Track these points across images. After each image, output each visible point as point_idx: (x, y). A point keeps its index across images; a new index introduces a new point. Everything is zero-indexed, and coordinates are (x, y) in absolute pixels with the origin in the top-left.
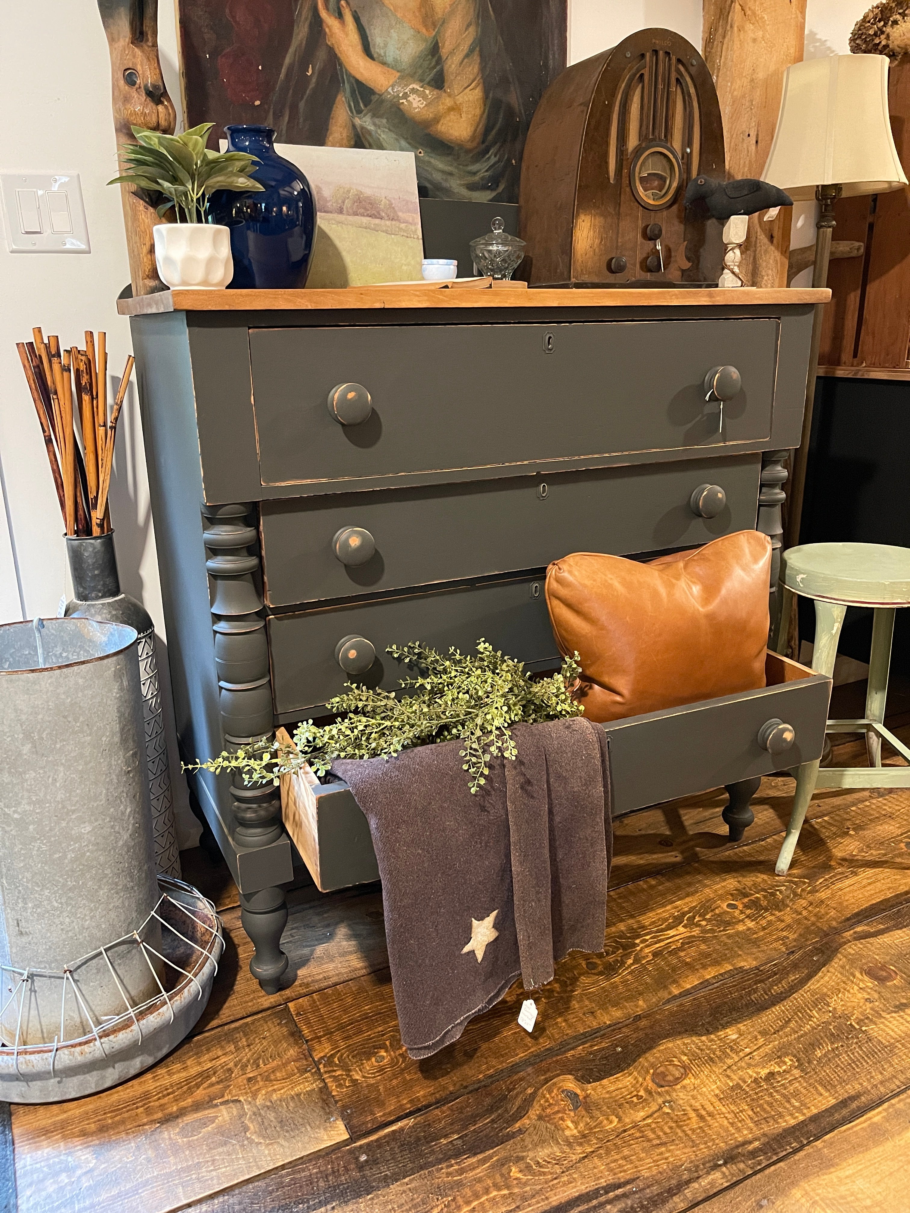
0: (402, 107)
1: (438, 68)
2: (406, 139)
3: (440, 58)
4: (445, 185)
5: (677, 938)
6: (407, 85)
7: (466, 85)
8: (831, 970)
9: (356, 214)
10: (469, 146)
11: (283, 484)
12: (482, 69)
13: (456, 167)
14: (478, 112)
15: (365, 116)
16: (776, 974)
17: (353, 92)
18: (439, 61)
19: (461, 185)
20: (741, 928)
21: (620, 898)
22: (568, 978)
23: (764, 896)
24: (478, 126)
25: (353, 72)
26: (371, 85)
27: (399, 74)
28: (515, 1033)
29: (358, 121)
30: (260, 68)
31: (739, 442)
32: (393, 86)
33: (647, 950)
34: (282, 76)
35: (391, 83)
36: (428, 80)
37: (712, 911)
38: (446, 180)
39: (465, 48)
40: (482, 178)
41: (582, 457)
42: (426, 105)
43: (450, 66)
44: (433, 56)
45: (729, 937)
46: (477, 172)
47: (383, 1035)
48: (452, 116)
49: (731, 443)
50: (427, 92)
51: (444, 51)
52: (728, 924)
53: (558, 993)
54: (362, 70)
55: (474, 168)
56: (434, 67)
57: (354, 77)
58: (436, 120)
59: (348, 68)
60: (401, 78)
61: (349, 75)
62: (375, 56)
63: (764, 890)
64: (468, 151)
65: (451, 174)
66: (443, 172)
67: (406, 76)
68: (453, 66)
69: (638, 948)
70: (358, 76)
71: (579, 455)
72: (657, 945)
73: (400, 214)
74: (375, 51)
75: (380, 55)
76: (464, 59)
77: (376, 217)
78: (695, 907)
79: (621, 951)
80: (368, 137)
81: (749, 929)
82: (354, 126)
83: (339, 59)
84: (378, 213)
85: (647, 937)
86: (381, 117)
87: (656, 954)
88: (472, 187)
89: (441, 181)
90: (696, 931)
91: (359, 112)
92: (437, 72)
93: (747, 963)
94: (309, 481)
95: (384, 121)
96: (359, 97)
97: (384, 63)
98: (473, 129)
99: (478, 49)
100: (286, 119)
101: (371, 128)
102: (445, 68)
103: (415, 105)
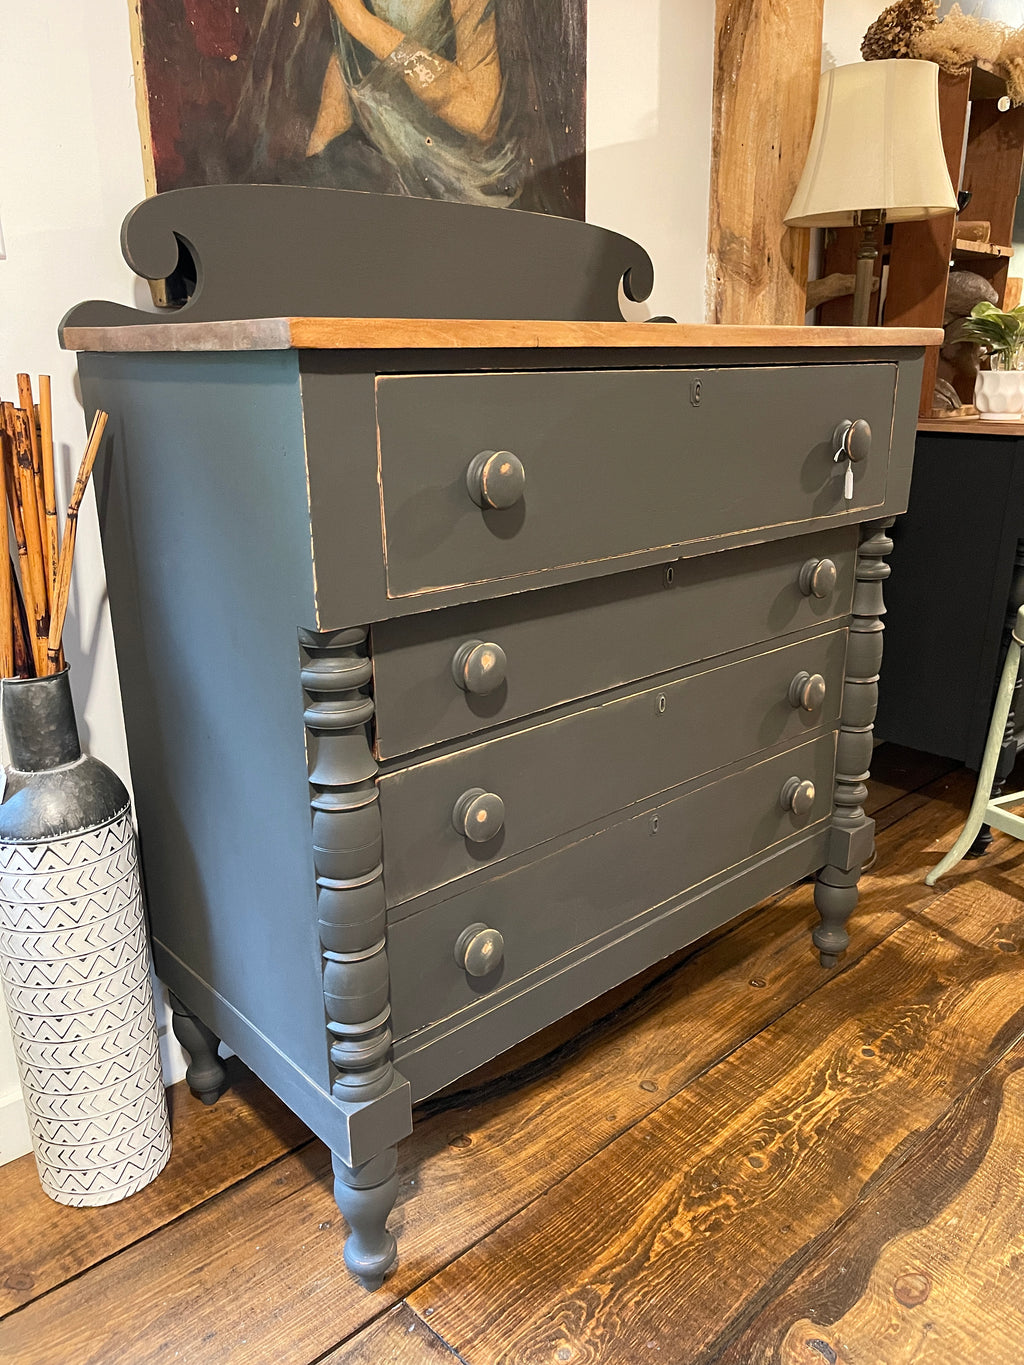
0: (407, 79)
1: (449, 33)
2: (412, 122)
3: (451, 20)
4: (457, 184)
5: (831, 1105)
6: (413, 52)
7: (480, 58)
8: (1007, 1113)
10: (484, 137)
12: (499, 40)
13: (470, 164)
14: (493, 95)
15: (363, 87)
16: (957, 1131)
17: (349, 54)
18: (451, 24)
19: (477, 187)
20: (890, 1078)
21: (743, 1063)
22: (738, 1185)
23: (894, 1033)
24: (493, 112)
25: (350, 29)
26: (371, 47)
27: (403, 36)
28: (713, 1276)
29: (355, 94)
30: (237, 10)
31: (859, 509)
32: (396, 51)
33: (807, 1128)
34: (264, 24)
35: (394, 48)
36: (438, 47)
37: (850, 1062)
38: (458, 179)
39: (480, 9)
40: (498, 179)
42: (435, 80)
43: (463, 32)
44: (443, 16)
45: (885, 1093)
46: (494, 171)
47: (552, 1318)
48: (464, 97)
50: (437, 62)
51: (457, 12)
52: (875, 1076)
53: (736, 1208)
54: (359, 26)
55: (488, 165)
56: (445, 32)
57: (350, 35)
58: (446, 100)
59: (342, 20)
60: (407, 41)
61: (345, 32)
62: (376, 9)
63: (891, 1026)
64: (482, 144)
65: (463, 171)
66: (456, 169)
67: (411, 40)
68: (466, 32)
69: (796, 1127)
70: (356, 35)
72: (814, 1119)
75: (382, 9)
76: (478, 24)
78: (829, 1061)
79: (778, 1135)
80: (367, 115)
81: (900, 1079)
82: (351, 99)
83: (332, 8)
85: (799, 1111)
86: (384, 91)
87: (820, 1131)
88: (487, 190)
89: (453, 180)
90: (847, 1093)
91: (357, 81)
92: (448, 38)
93: (921, 1124)
95: (387, 96)
96: (356, 61)
97: (386, 20)
98: (487, 114)
99: (493, 13)
100: (270, 81)
101: (371, 104)
102: (458, 33)
103: (422, 78)
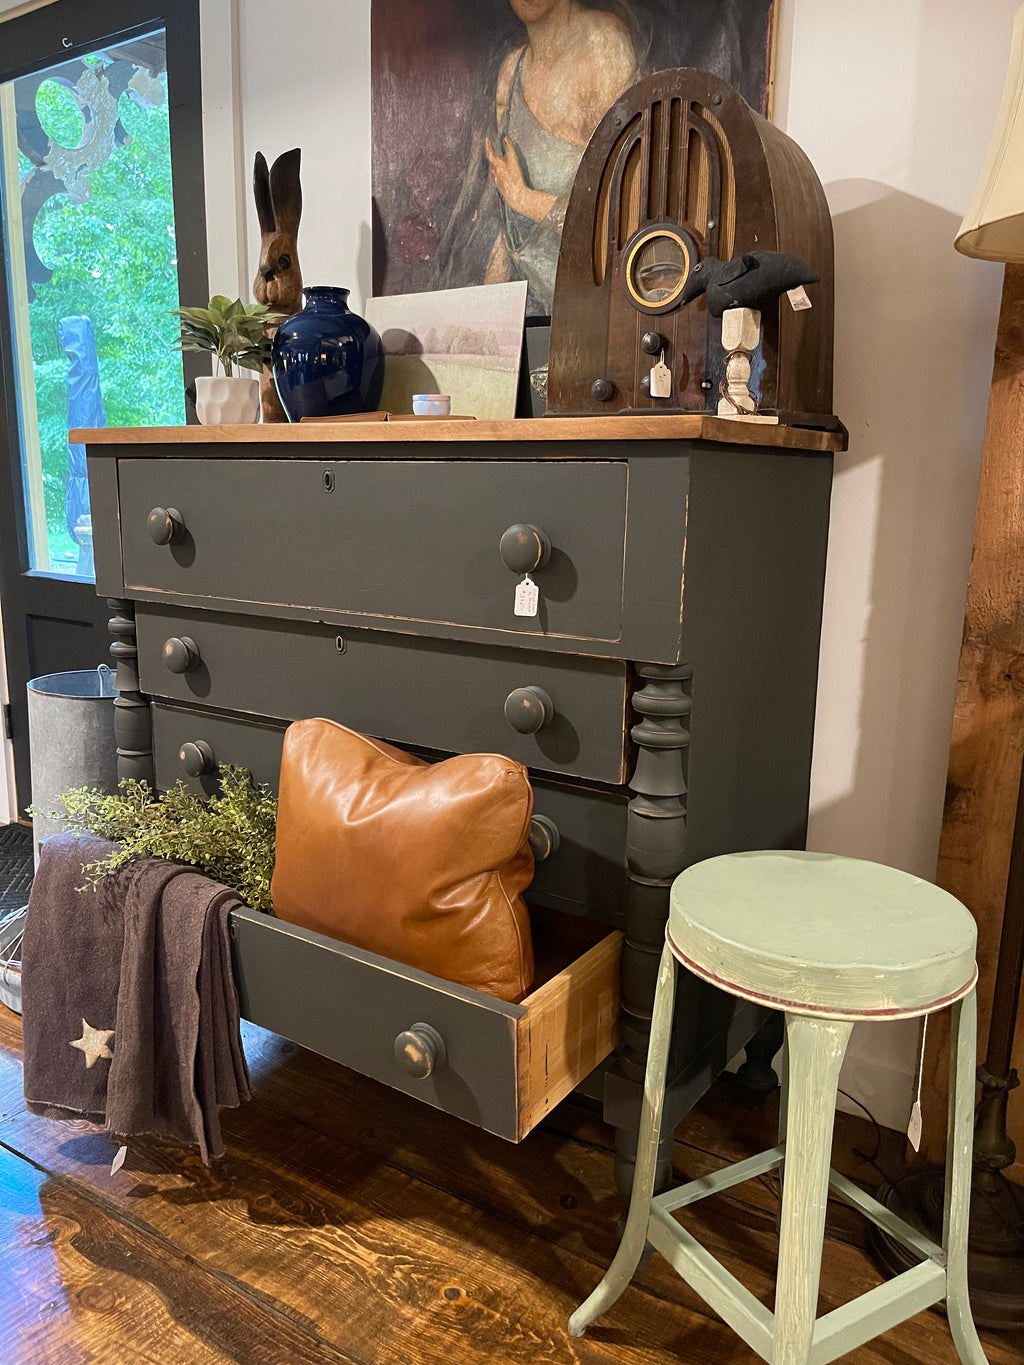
0: (559, 231)
5: (352, 1257)
6: (565, 207)
9: (461, 353)
11: (137, 588)
15: (523, 248)
17: (513, 227)
20: (407, 1312)
23: (499, 1323)
25: (514, 207)
26: (531, 216)
27: (557, 197)
29: (516, 256)
31: (568, 637)
32: (551, 212)
33: (313, 1238)
34: (450, 225)
35: (549, 209)
37: (432, 1278)
41: (365, 614)
45: (380, 1305)
49: (555, 635)
52: (409, 1298)
54: (522, 203)
57: (515, 212)
60: (559, 201)
61: (511, 211)
62: (534, 184)
69: (314, 1230)
70: (519, 211)
71: (362, 612)
72: (328, 1244)
73: (501, 347)
74: (536, 179)
75: (538, 183)
77: (478, 354)
78: (430, 1260)
80: (525, 270)
81: (408, 1320)
83: (502, 197)
84: (481, 348)
85: (340, 1232)
86: (541, 246)
87: (311, 1248)
90: (376, 1272)
91: (518, 246)
94: (150, 589)
95: (542, 250)
96: (519, 231)
101: (529, 260)
